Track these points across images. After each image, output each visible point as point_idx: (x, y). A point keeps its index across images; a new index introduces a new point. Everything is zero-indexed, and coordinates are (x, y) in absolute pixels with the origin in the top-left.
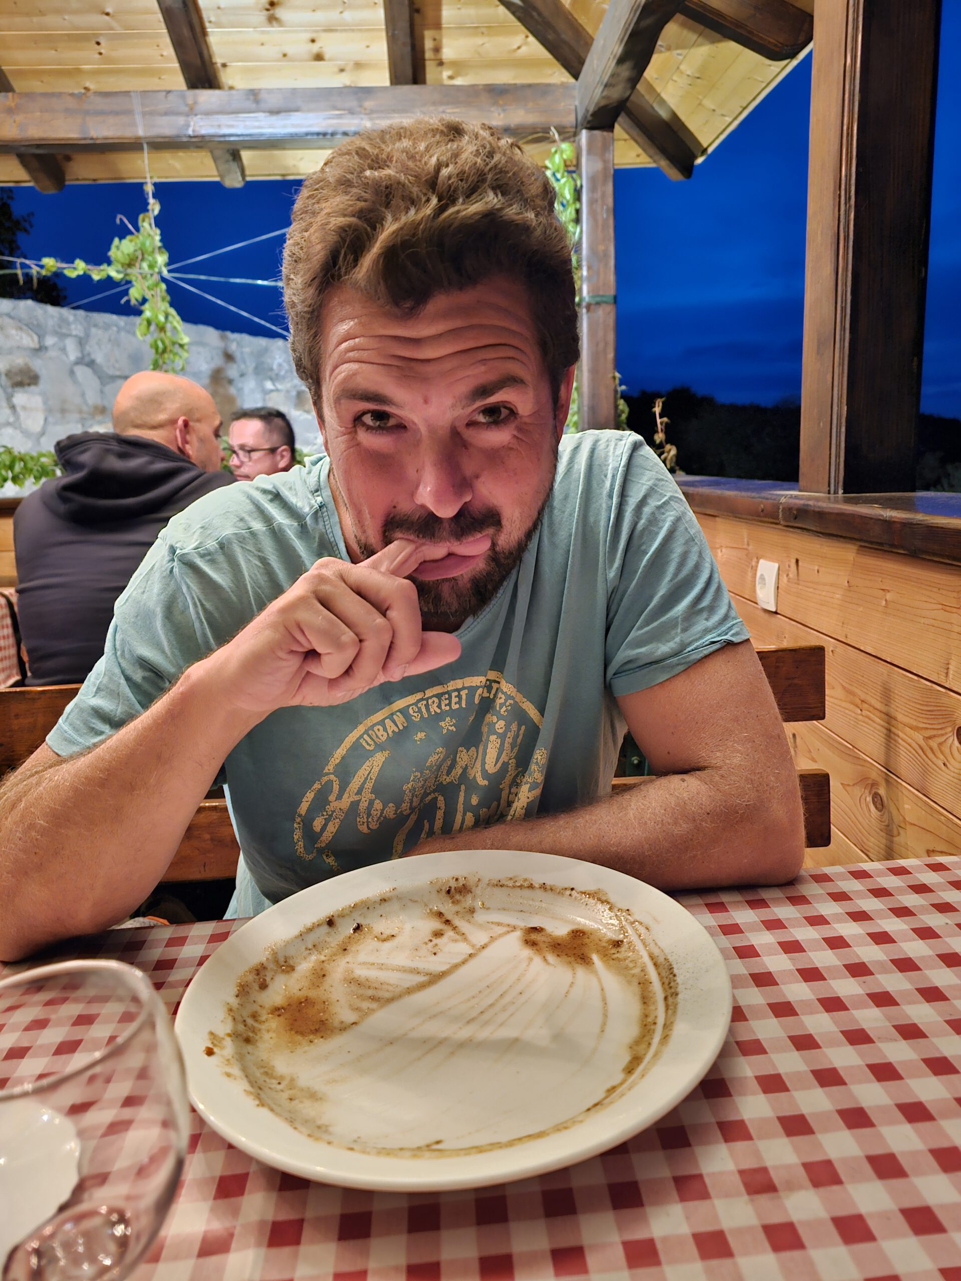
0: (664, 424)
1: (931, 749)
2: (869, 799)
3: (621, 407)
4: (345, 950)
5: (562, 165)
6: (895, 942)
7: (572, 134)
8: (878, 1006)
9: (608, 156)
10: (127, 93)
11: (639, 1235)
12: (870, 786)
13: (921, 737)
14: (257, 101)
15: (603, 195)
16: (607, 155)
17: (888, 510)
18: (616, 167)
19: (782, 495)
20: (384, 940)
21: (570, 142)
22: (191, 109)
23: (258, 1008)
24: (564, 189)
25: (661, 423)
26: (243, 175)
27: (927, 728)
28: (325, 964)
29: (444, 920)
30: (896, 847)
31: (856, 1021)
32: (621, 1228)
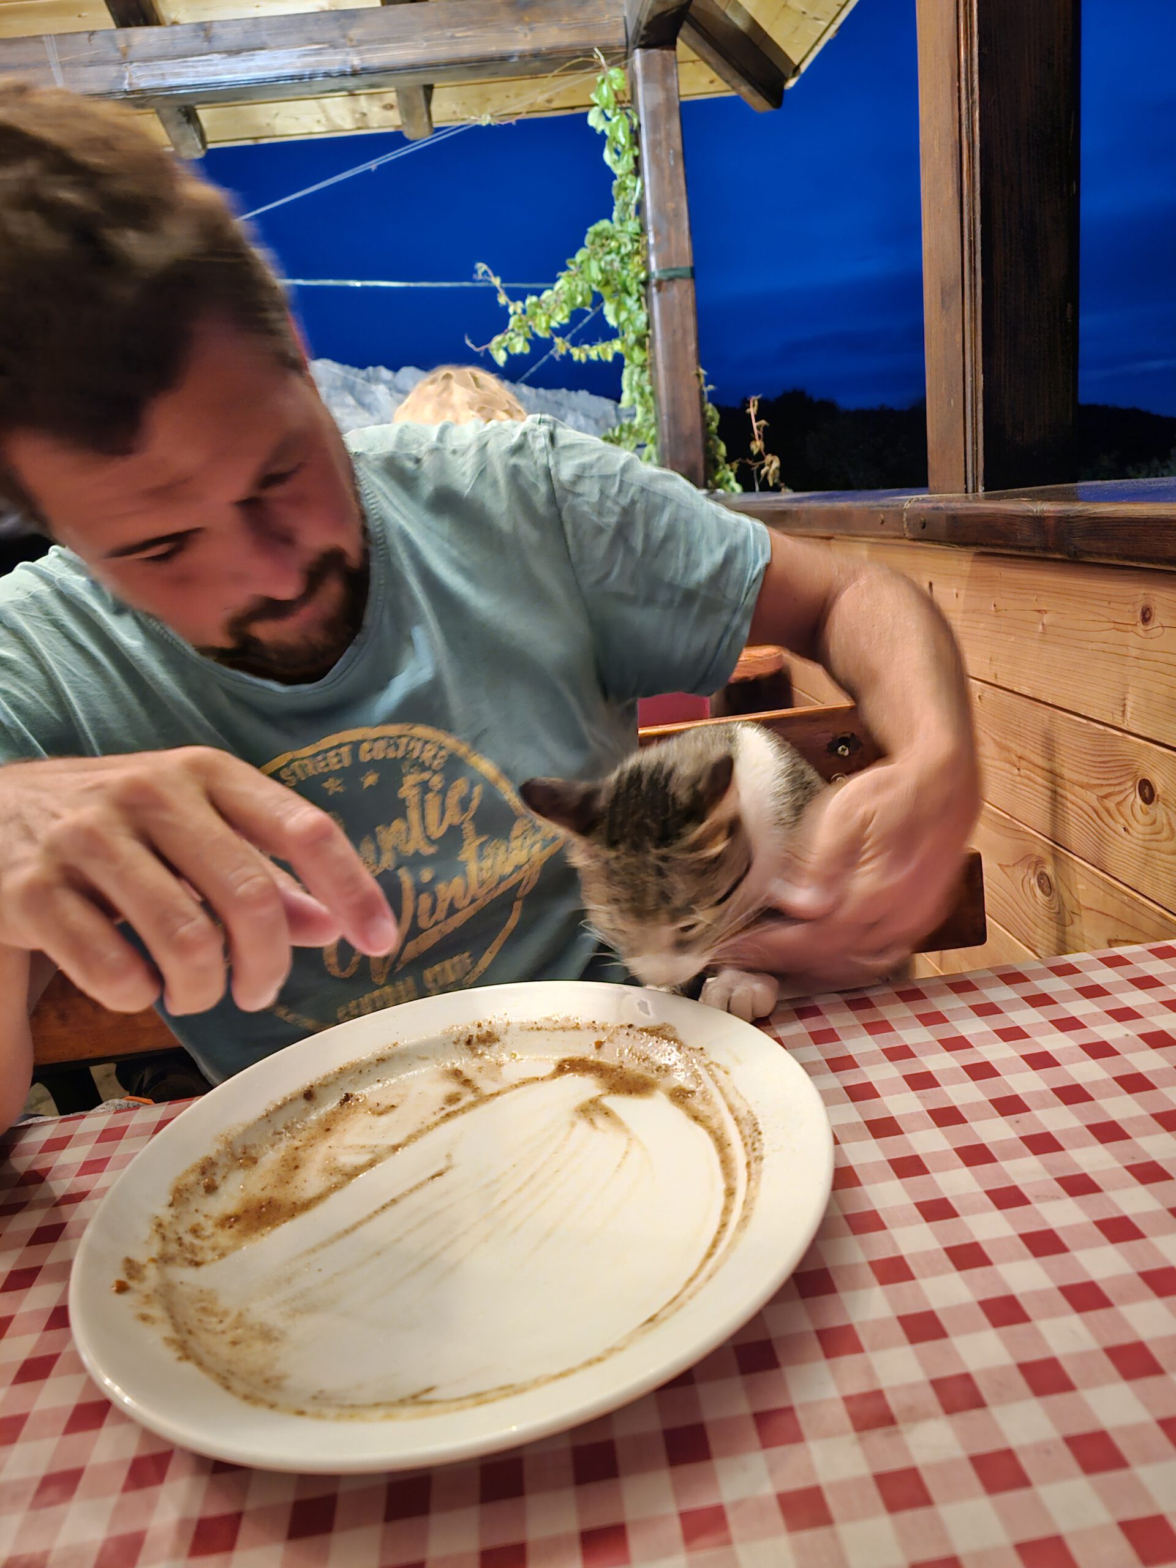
0: (761, 429)
1: (1108, 811)
2: (1034, 881)
3: (710, 413)
4: (328, 1130)
5: (613, 99)
6: (1058, 1065)
7: (622, 55)
8: (1036, 1153)
9: (672, 82)
10: (37, 39)
11: (704, 1501)
12: (1034, 865)
13: (1095, 797)
14: (209, 38)
15: (669, 135)
16: (669, 81)
17: (1039, 502)
18: (683, 99)
19: (906, 500)
20: (381, 1114)
21: (620, 67)
22: (125, 55)
23: (202, 1219)
24: (617, 129)
25: (758, 428)
26: (203, 143)
27: (1102, 785)
28: (300, 1152)
29: (462, 1080)
30: (1070, 939)
31: (1007, 1177)
32: (679, 1490)
